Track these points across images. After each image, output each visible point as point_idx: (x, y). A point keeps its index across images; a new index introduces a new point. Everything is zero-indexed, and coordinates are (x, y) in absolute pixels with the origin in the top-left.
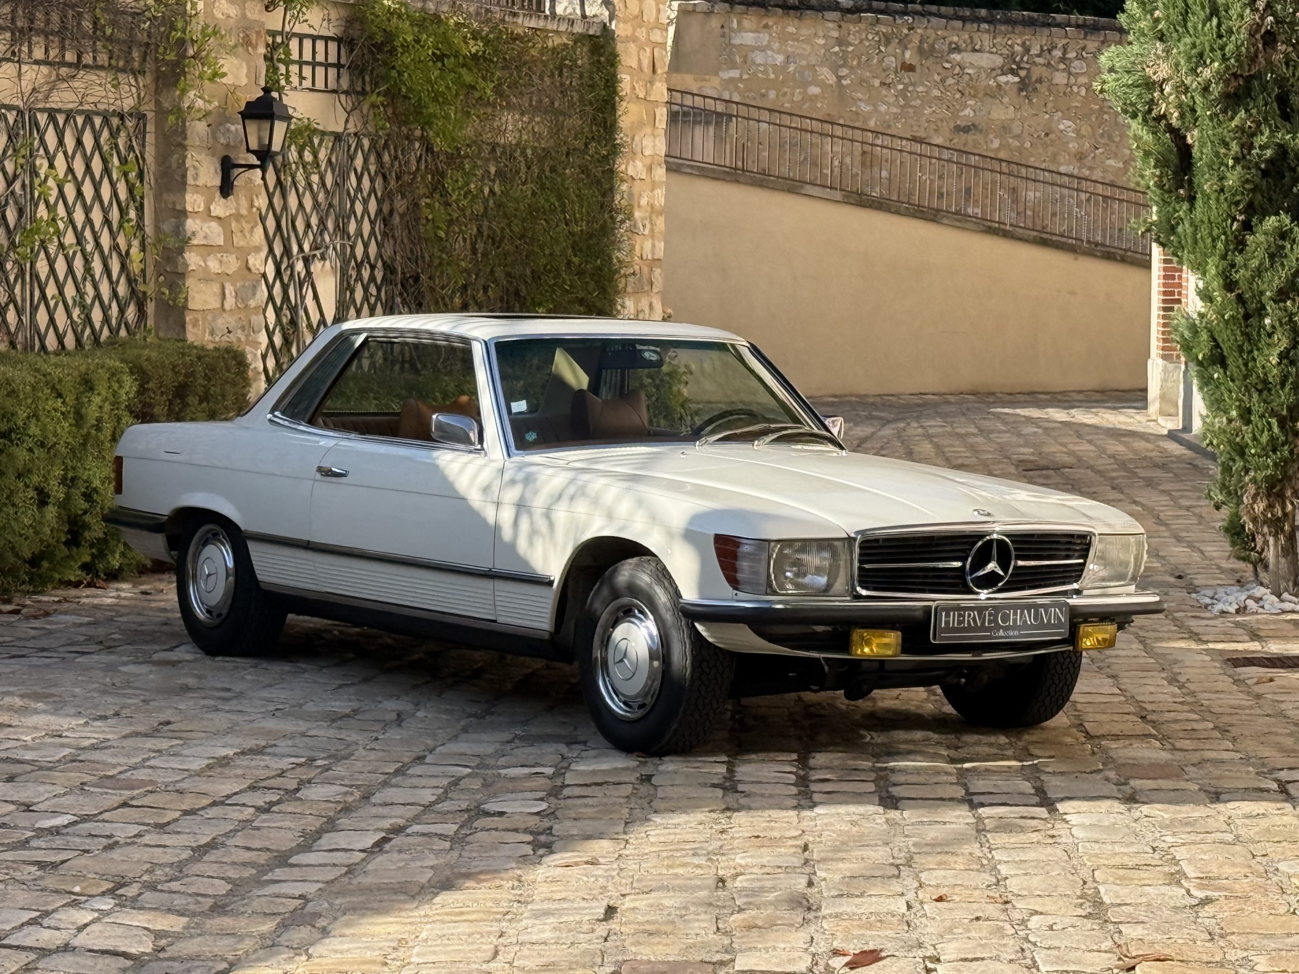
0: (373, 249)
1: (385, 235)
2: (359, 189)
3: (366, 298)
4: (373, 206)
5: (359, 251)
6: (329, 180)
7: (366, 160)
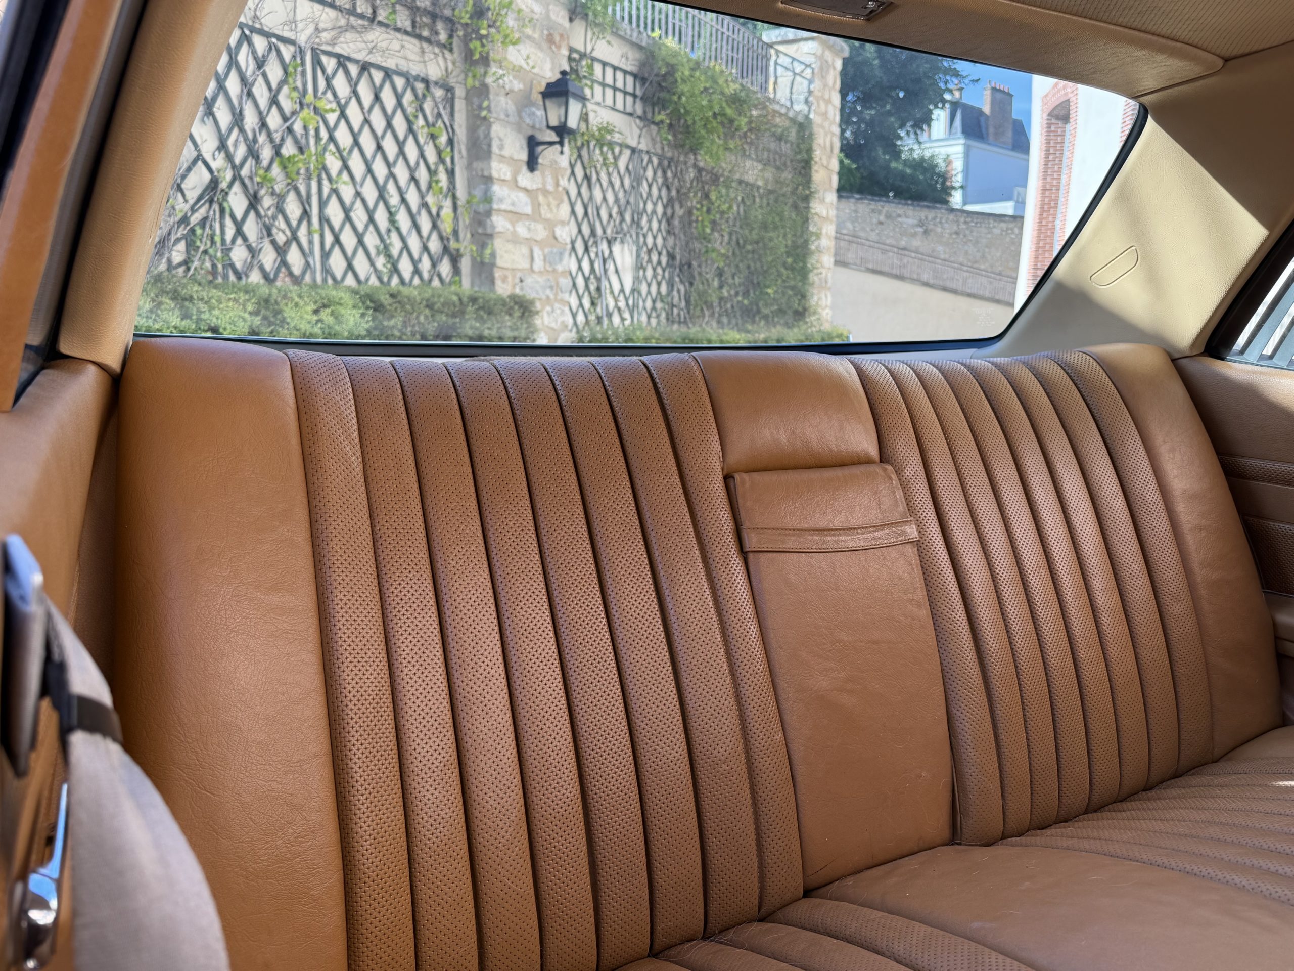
0: (660, 241)
1: (669, 232)
2: (649, 194)
3: (655, 276)
4: (660, 209)
5: (650, 240)
6: (627, 182)
7: (655, 173)
